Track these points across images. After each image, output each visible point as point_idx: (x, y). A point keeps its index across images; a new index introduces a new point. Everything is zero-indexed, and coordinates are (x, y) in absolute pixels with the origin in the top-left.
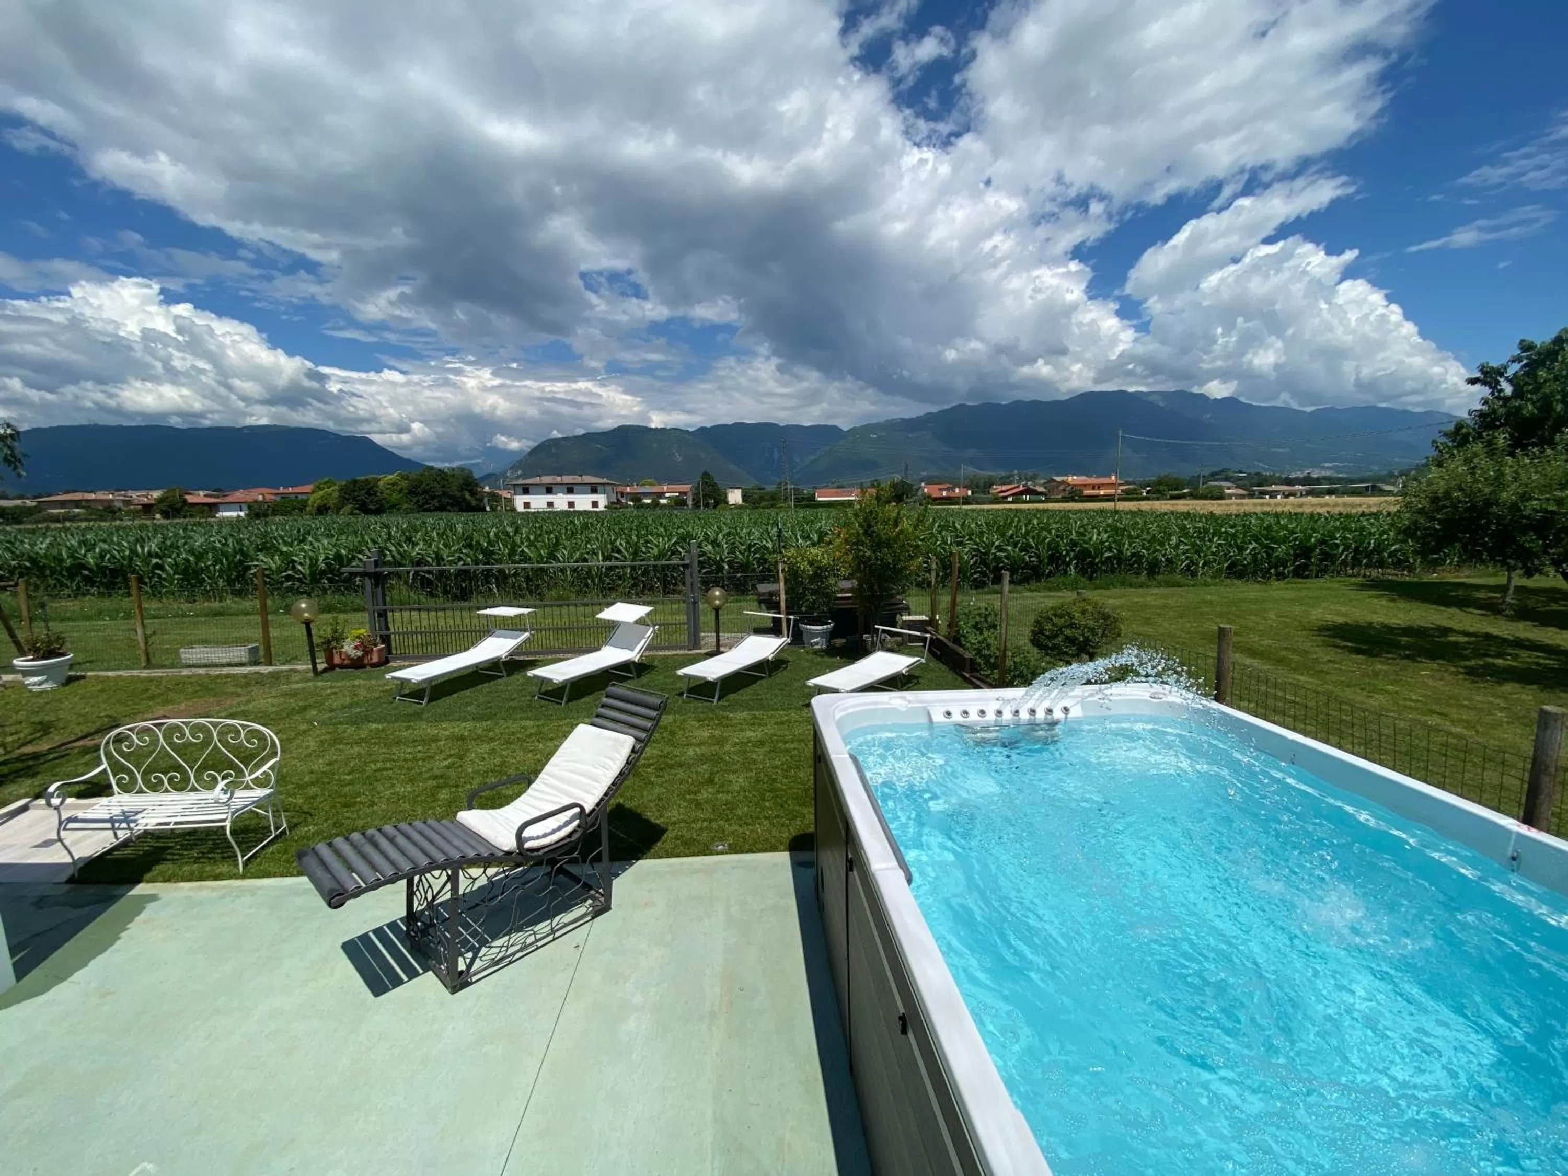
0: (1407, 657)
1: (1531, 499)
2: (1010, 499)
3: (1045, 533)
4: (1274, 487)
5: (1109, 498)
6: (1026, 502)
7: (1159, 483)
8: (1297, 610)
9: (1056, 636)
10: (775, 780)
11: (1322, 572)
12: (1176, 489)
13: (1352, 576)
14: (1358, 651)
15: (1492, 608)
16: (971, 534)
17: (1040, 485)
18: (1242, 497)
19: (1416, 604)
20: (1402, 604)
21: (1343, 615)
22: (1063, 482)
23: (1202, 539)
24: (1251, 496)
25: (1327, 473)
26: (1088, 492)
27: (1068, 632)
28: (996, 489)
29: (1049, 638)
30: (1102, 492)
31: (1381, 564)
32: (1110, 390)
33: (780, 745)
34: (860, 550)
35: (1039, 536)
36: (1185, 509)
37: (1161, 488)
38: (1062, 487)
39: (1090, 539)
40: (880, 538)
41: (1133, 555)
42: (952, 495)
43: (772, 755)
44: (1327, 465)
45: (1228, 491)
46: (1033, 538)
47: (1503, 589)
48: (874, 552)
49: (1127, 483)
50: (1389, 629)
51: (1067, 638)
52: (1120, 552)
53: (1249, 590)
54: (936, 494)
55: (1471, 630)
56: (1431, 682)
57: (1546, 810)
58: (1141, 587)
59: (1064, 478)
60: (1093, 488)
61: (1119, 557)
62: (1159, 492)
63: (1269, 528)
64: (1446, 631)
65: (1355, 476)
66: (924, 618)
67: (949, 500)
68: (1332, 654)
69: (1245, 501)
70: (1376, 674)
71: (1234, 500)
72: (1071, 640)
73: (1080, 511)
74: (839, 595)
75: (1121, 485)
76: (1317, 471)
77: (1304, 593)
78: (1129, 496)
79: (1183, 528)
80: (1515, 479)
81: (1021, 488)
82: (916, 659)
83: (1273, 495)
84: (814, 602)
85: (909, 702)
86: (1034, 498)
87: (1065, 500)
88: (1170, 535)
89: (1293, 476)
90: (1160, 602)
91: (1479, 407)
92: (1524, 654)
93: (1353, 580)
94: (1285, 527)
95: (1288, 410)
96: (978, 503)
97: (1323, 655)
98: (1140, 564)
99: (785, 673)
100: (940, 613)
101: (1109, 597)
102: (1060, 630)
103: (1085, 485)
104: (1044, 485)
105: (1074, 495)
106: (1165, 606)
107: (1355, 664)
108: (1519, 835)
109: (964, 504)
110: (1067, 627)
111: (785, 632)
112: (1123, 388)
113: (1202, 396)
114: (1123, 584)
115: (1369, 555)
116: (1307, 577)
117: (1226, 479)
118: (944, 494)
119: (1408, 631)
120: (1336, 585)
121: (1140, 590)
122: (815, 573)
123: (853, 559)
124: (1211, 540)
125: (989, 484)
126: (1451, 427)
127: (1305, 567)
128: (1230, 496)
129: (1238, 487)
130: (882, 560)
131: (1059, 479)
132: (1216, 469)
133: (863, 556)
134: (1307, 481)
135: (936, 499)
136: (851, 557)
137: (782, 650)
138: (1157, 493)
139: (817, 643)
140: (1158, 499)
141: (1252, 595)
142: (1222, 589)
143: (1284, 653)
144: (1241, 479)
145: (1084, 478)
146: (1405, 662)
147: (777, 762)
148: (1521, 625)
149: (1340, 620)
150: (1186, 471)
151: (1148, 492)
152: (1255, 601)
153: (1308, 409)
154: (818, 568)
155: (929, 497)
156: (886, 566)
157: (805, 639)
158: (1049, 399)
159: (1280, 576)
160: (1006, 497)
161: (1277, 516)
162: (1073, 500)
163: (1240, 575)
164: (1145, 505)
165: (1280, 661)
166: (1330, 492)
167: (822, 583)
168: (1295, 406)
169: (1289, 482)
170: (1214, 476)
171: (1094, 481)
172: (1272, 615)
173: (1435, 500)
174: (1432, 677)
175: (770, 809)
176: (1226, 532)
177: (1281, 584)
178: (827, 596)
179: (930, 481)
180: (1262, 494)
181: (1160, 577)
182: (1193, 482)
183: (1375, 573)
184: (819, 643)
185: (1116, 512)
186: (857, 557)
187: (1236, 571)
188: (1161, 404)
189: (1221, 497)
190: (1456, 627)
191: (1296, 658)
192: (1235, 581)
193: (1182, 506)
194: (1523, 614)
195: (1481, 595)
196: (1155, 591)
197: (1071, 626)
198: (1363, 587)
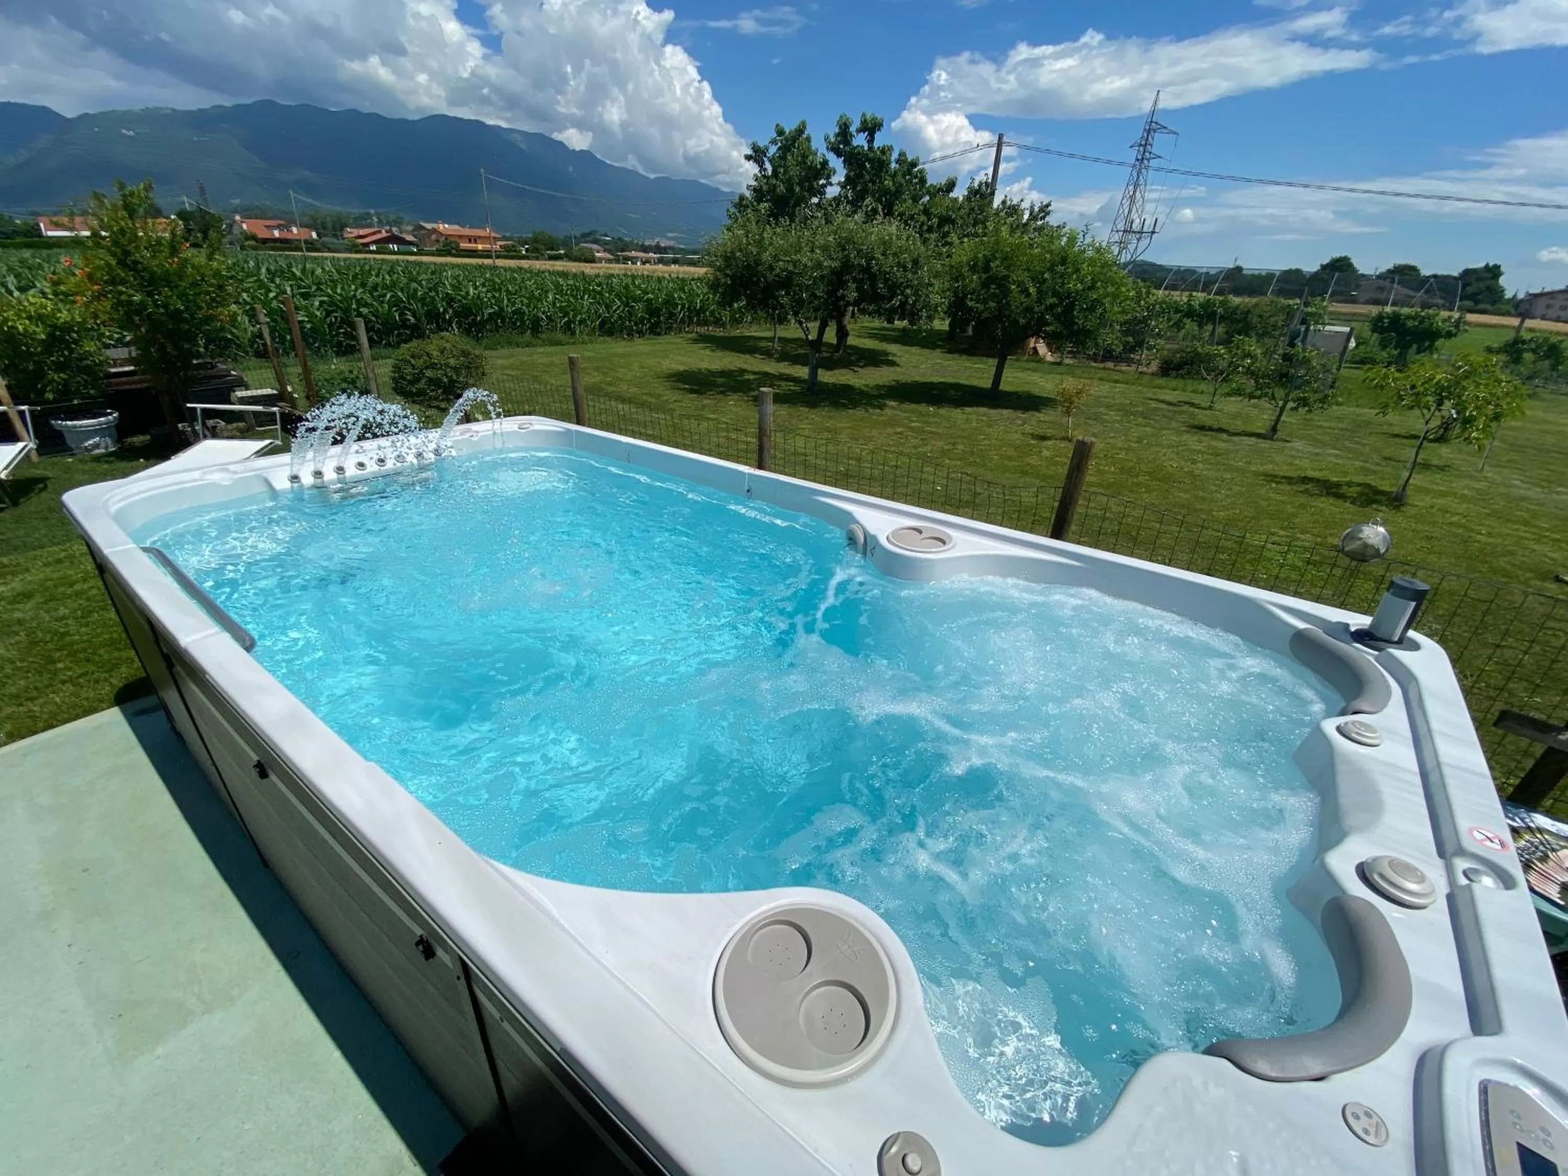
0: (721, 392)
1: (779, 260)
2: (373, 248)
3: (414, 285)
4: (633, 254)
5: (486, 254)
6: (394, 253)
7: (535, 240)
8: (652, 362)
9: (418, 380)
10: (63, 635)
11: (669, 329)
12: (552, 249)
13: (688, 332)
14: (693, 391)
15: (767, 354)
16: (319, 284)
17: (408, 232)
18: (609, 261)
19: (727, 353)
20: (719, 354)
21: (682, 364)
22: (435, 231)
23: (575, 297)
24: (617, 261)
25: (671, 243)
26: (464, 245)
27: (429, 373)
28: (351, 233)
29: (411, 383)
30: (480, 247)
31: (706, 323)
32: (466, 117)
33: (61, 589)
34: (121, 293)
35: (408, 288)
36: (561, 269)
37: (539, 246)
38: (434, 237)
39: (467, 293)
40: (152, 273)
41: (514, 313)
42: (289, 236)
43: (52, 605)
44: (670, 235)
45: (598, 255)
46: (402, 290)
47: (771, 339)
48: (150, 294)
49: (505, 238)
50: (712, 373)
51: (431, 381)
52: (501, 309)
53: (618, 347)
54: (263, 234)
55: (757, 370)
56: (734, 409)
57: (768, 461)
58: (527, 346)
59: (435, 226)
60: (470, 241)
61: (500, 314)
62: (536, 250)
63: (626, 287)
64: (743, 371)
65: (691, 247)
66: (269, 391)
67: (286, 244)
68: (677, 395)
69: (613, 265)
70: (704, 407)
71: (604, 264)
72: (435, 383)
73: (458, 266)
74: (113, 370)
75: (499, 239)
76: (664, 240)
77: (658, 347)
78: (510, 253)
79: (557, 285)
80: (771, 244)
81: (384, 234)
82: (267, 442)
83: (634, 260)
84: (66, 383)
85: (235, 472)
86: (404, 248)
87: (439, 253)
88: (547, 292)
89: (647, 243)
90: (545, 360)
91: (754, 183)
92: (783, 383)
93: (690, 336)
94: (639, 287)
95: (633, 173)
96: (330, 250)
97: (670, 396)
98: (523, 322)
99: (44, 495)
100: (291, 384)
101: (498, 358)
102: (421, 372)
103: (460, 237)
104: (412, 233)
105: (449, 247)
106: (551, 364)
107: (690, 402)
108: (749, 474)
109: (308, 250)
110: (427, 368)
111: (24, 434)
112: (482, 119)
113: (561, 144)
114: (510, 343)
115: (698, 313)
116: (659, 334)
117: (596, 242)
118: (276, 233)
119: (723, 373)
120: (679, 340)
121: (527, 350)
122: (51, 335)
123: (115, 307)
124: (582, 298)
125: (339, 227)
126: (736, 199)
127: (657, 324)
128: (600, 260)
129: (605, 250)
130: (165, 306)
131: (429, 226)
132: (586, 231)
133: (130, 303)
134: (658, 249)
135: (265, 241)
136: (108, 305)
137: (25, 460)
138: (536, 252)
139: (97, 446)
140: (537, 259)
141: (620, 351)
142: (597, 346)
143: (645, 397)
144: (607, 243)
145: (457, 227)
146: (720, 396)
147: (62, 611)
148: (782, 364)
149: (682, 368)
150: (561, 230)
151: (527, 250)
152: (624, 355)
153: (652, 176)
154: (55, 327)
155: (253, 237)
156: (176, 316)
157: (70, 441)
158: (395, 117)
159: (641, 333)
160: (367, 245)
161: (634, 277)
162: (449, 254)
163: (610, 333)
164: (525, 264)
165: (642, 405)
166: (675, 261)
167: (71, 351)
168: (641, 171)
169: (645, 249)
170: (585, 237)
171: (467, 231)
172: (636, 367)
173: (727, 259)
174: (735, 405)
175: (67, 668)
176: (594, 290)
177: (641, 341)
178: (88, 370)
179: (248, 214)
180: (626, 259)
181: (543, 336)
182: (566, 243)
183: (702, 330)
184: (101, 445)
185: (495, 268)
186: (120, 303)
187: (608, 329)
188: (523, 147)
189: (592, 260)
190: (750, 369)
191: (653, 400)
192: (607, 339)
193: (559, 265)
194: (784, 357)
195: (762, 344)
196: (541, 350)
197: (433, 366)
198: (696, 341)
